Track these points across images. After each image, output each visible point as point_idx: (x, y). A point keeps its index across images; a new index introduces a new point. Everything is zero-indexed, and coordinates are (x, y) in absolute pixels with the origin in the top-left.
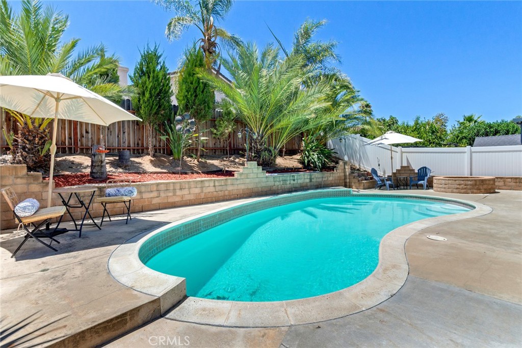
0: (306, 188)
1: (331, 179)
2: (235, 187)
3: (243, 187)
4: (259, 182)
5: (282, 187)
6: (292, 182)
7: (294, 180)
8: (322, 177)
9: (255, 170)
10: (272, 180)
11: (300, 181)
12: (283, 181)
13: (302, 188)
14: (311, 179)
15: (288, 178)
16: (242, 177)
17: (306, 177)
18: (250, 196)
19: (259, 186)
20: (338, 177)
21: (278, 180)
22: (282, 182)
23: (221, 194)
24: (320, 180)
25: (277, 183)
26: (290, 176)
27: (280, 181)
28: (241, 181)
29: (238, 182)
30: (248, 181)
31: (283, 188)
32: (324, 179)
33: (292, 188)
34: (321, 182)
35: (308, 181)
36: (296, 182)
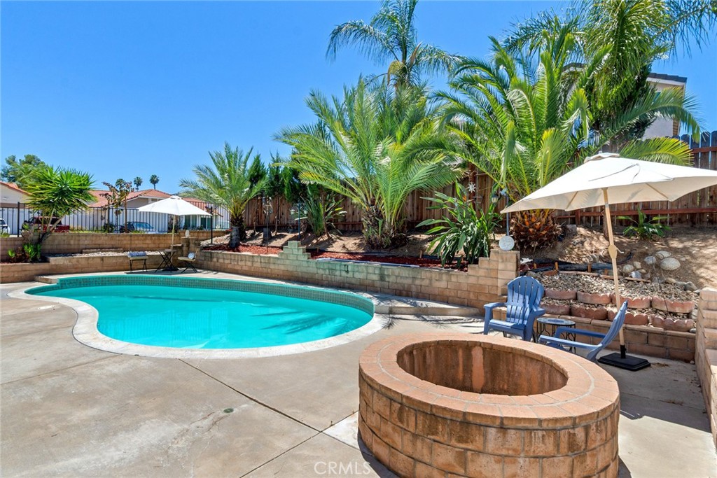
0: (372, 288)
1: (443, 284)
2: (277, 267)
3: (282, 268)
4: (299, 266)
5: (327, 277)
6: (344, 274)
7: (347, 272)
8: (414, 278)
9: (295, 251)
10: (314, 266)
11: (357, 275)
12: (329, 269)
13: (363, 287)
14: (382, 277)
15: (338, 268)
16: (283, 257)
17: (371, 270)
18: (289, 280)
19: (299, 270)
20: (472, 285)
21: (322, 267)
22: (327, 270)
23: (265, 270)
24: (409, 281)
25: (321, 272)
26: (341, 265)
27: (324, 269)
28: (282, 262)
29: (279, 262)
30: (287, 262)
31: (330, 279)
32: (418, 282)
33: (343, 283)
34: (409, 285)
35: (376, 277)
36: (350, 275)
